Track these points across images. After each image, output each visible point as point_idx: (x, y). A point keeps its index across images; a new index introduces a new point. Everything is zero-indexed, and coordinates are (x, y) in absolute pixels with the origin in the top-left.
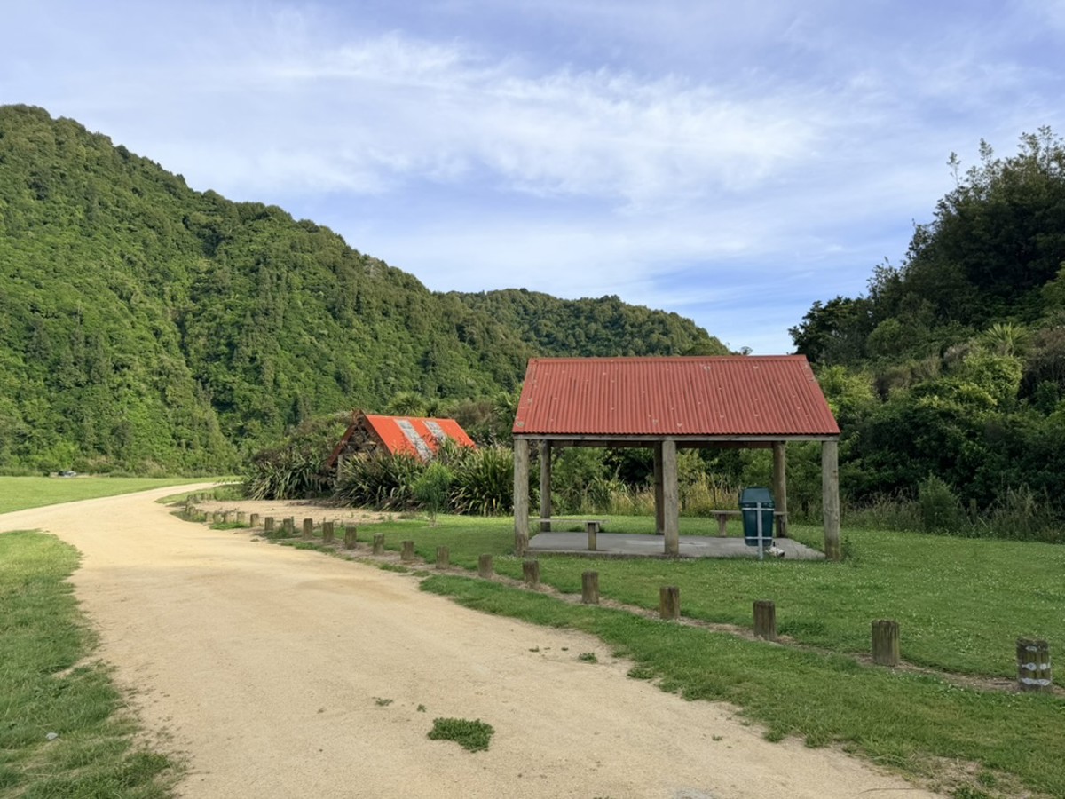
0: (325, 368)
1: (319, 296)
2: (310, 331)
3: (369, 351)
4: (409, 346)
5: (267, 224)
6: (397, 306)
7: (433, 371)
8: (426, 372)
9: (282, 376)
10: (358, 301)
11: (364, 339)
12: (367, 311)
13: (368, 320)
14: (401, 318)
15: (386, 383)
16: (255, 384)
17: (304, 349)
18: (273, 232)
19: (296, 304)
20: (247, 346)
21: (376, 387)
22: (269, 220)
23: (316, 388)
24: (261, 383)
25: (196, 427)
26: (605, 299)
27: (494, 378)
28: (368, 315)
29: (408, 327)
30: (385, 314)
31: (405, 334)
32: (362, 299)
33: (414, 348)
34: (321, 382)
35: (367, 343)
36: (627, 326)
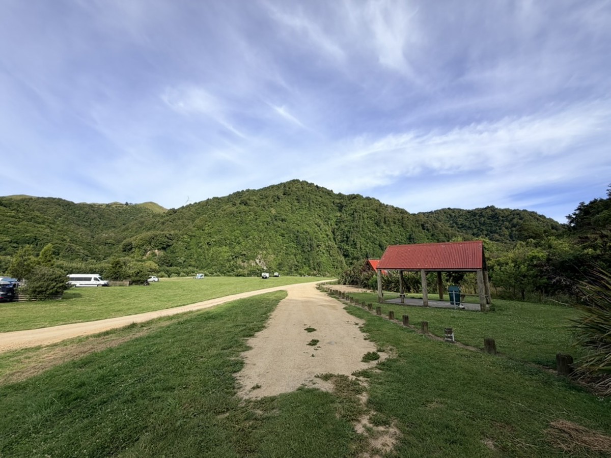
0: (375, 243)
1: (372, 220)
2: (370, 231)
3: (390, 236)
4: (404, 233)
5: (356, 200)
6: (399, 220)
9: (362, 246)
11: (388, 232)
14: (400, 224)
17: (368, 237)
18: (358, 202)
19: (366, 223)
20: (352, 237)
24: (356, 248)
25: (339, 262)
26: (487, 208)
28: (389, 224)
29: (403, 227)
30: (395, 223)
31: (402, 229)
32: (386, 219)
36: (500, 217)
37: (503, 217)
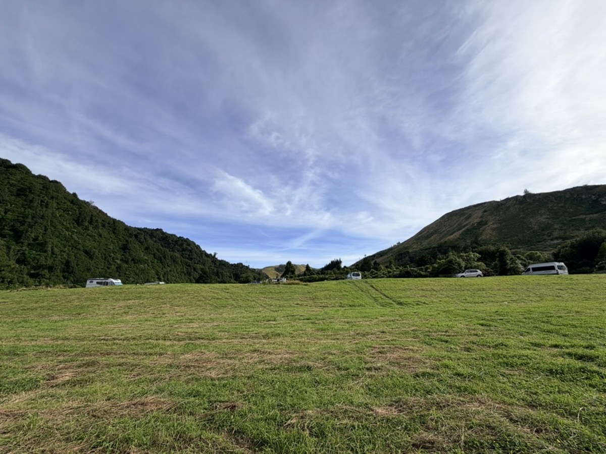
0: (78, 247)
1: (69, 213)
2: (67, 229)
3: (98, 241)
4: (115, 241)
5: (17, 172)
6: (108, 224)
7: (129, 252)
8: (125, 252)
9: (56, 249)
10: (91, 218)
11: (95, 236)
12: (96, 224)
13: (96, 227)
14: (111, 229)
15: (110, 256)
16: (40, 252)
17: (65, 237)
18: (22, 176)
19: (56, 215)
20: (31, 233)
21: (105, 257)
22: (19, 170)
23: (75, 256)
24: (45, 251)
25: (14, 273)
26: (157, 230)
27: (154, 257)
28: (96, 225)
29: (114, 233)
30: (104, 226)
31: (113, 236)
32: (94, 218)
33: (117, 242)
34: (77, 253)
35: (97, 238)
36: (170, 241)
37: (172, 241)
